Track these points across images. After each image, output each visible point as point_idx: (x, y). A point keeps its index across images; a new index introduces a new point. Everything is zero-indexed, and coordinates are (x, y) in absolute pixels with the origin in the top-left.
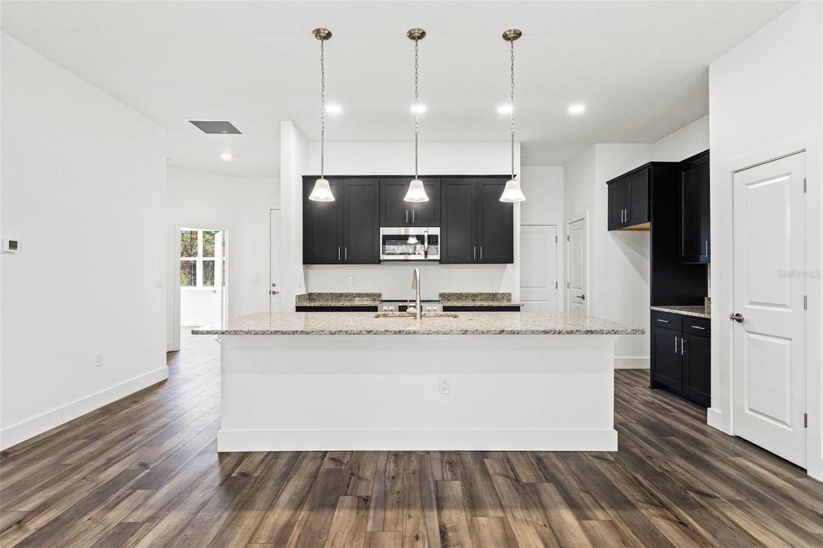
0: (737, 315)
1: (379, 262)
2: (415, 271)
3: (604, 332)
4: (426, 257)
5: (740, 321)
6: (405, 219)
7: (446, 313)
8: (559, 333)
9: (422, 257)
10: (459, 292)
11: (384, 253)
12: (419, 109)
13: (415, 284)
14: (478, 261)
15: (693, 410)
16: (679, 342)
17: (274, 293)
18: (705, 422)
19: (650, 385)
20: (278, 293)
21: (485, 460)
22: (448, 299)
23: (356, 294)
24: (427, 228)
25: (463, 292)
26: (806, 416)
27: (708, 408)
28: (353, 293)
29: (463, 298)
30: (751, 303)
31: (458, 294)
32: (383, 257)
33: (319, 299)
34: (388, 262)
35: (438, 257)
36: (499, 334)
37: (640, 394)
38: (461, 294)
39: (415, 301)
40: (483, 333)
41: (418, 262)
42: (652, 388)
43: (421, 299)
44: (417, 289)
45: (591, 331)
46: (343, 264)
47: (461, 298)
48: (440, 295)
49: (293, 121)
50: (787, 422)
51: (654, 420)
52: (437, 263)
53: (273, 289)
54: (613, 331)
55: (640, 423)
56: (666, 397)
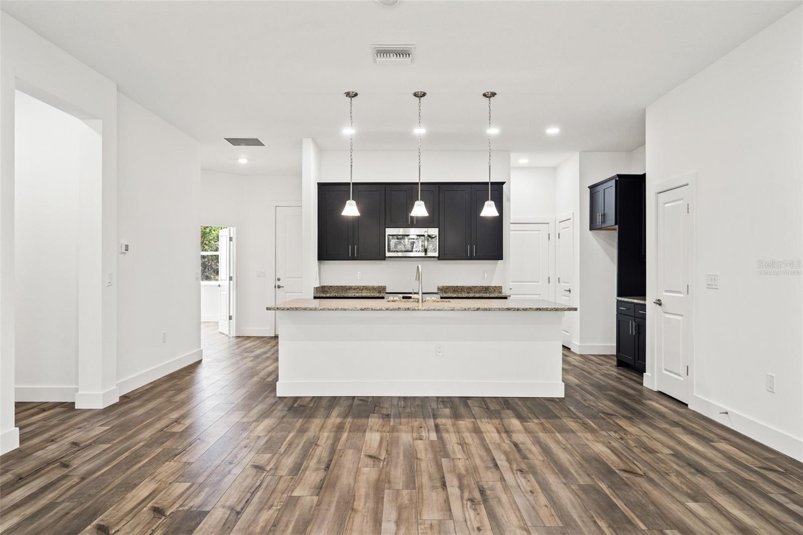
0: (659, 300)
1: (384, 258)
2: (418, 267)
3: (549, 309)
4: (426, 254)
5: (660, 304)
6: (407, 221)
7: (442, 300)
8: (518, 310)
9: (423, 254)
10: (455, 285)
11: (389, 251)
12: (420, 131)
13: (418, 277)
14: (471, 258)
15: (634, 376)
16: (632, 324)
17: (279, 287)
18: (642, 384)
19: (616, 364)
20: (283, 287)
21: (468, 401)
22: (445, 292)
23: (363, 287)
24: (427, 229)
25: (459, 285)
26: (688, 367)
27: (644, 373)
28: (360, 286)
29: (459, 290)
30: (666, 291)
31: (454, 287)
32: (388, 254)
33: (331, 292)
34: (392, 259)
35: (436, 254)
36: (476, 310)
37: (604, 370)
38: (457, 287)
39: (417, 293)
40: (465, 310)
41: (419, 259)
42: (618, 366)
43: (423, 292)
44: (419, 280)
45: (539, 308)
46: (353, 260)
47: (457, 291)
48: (439, 289)
49: (312, 139)
50: (681, 374)
51: (603, 383)
52: (436, 259)
53: (278, 283)
54: (555, 308)
55: (591, 385)
56: (625, 372)
